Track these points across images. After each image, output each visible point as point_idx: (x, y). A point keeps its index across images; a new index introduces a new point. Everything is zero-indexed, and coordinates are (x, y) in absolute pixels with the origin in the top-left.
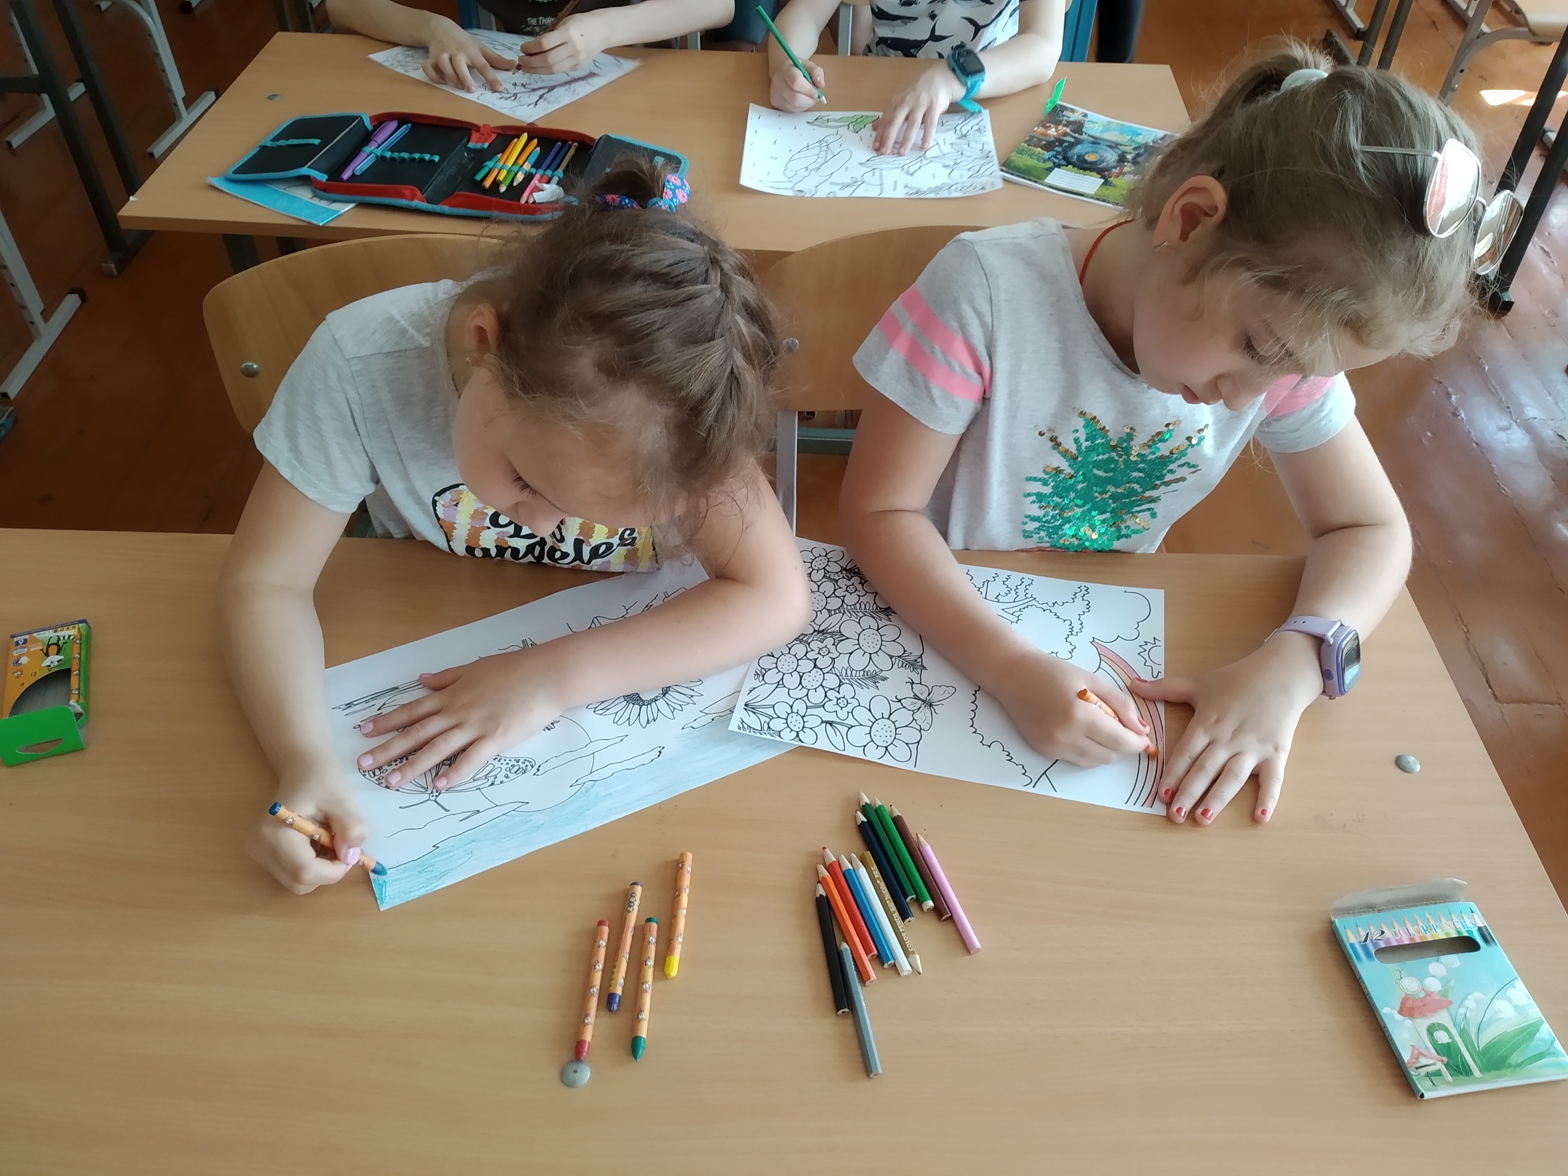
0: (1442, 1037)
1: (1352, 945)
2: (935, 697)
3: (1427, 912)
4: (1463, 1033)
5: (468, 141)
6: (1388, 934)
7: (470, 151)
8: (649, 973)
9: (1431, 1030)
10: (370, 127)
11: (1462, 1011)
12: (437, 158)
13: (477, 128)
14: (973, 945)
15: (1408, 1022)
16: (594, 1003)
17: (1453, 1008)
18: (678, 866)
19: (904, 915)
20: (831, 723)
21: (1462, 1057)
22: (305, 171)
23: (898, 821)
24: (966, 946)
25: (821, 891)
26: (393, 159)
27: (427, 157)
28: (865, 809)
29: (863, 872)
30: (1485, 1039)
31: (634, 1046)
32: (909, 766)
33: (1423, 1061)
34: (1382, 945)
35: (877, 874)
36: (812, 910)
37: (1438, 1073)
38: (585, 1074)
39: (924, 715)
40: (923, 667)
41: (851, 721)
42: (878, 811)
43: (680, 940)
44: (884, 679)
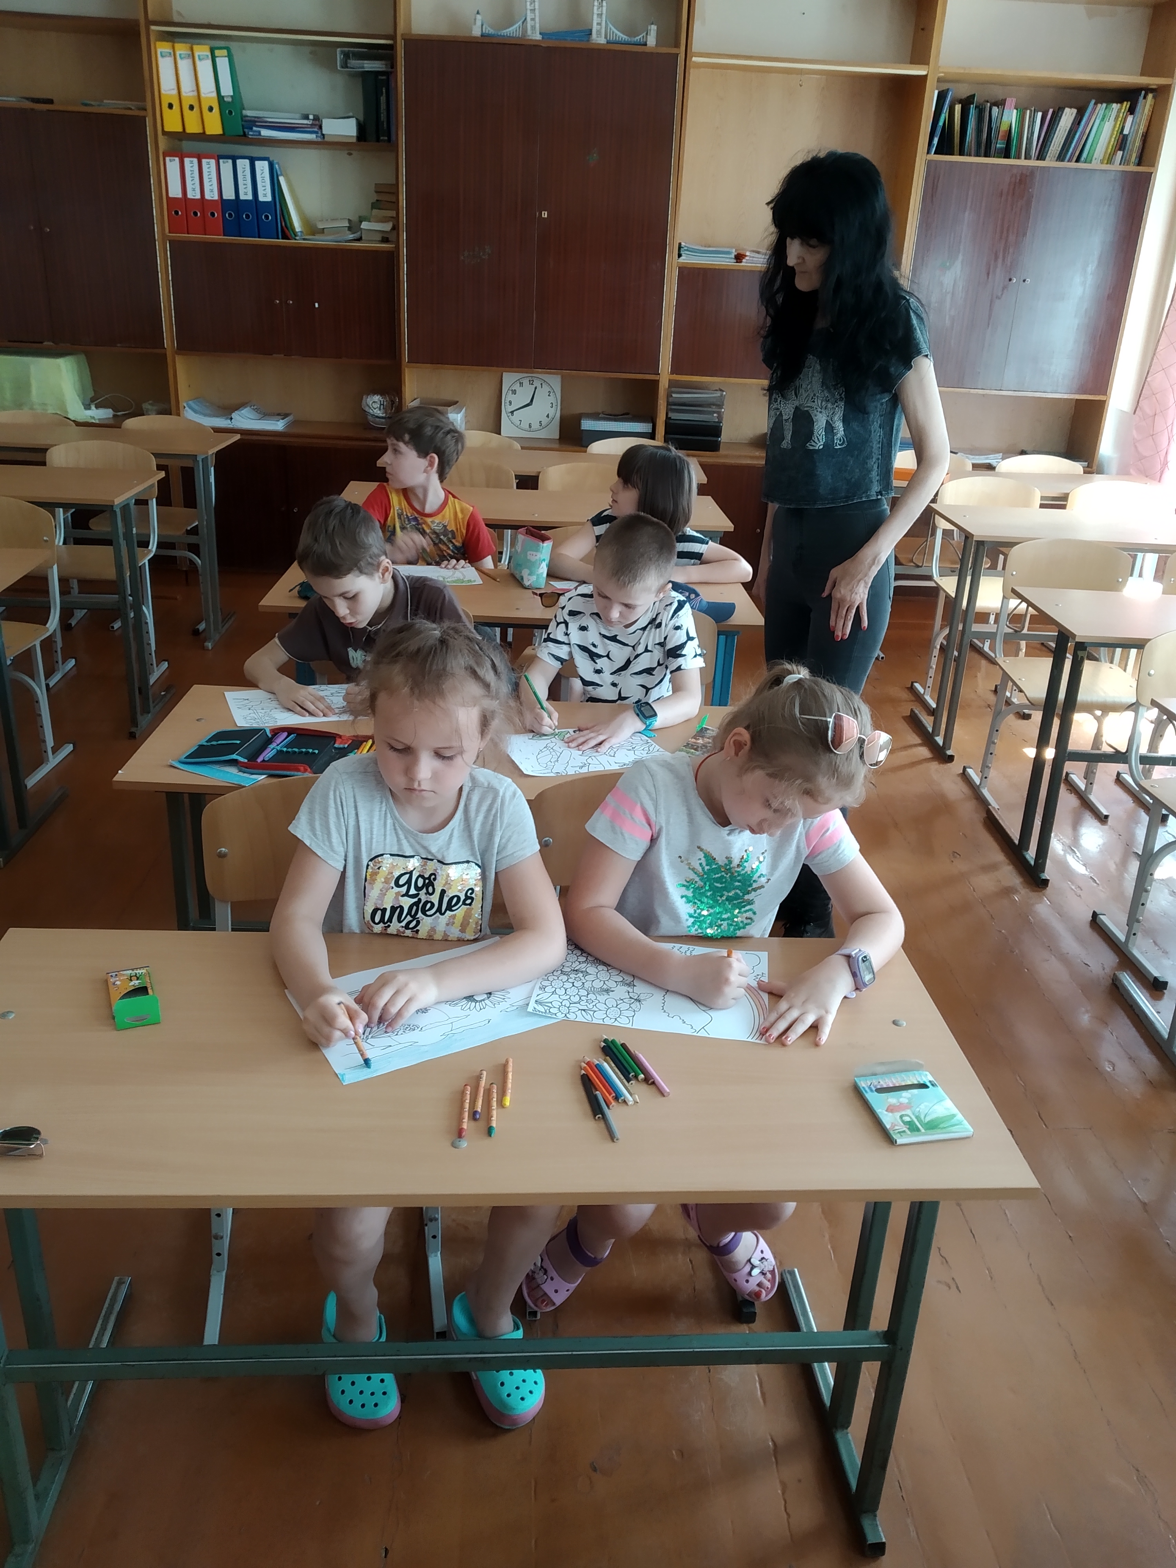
0: (907, 1119)
1: (863, 1088)
2: (641, 997)
3: (903, 1075)
4: (917, 1117)
5: (334, 743)
6: (882, 1083)
7: (335, 748)
8: (494, 1104)
9: (901, 1117)
10: (270, 736)
11: (918, 1109)
12: (317, 752)
13: (340, 737)
14: (666, 1091)
15: (890, 1114)
16: (466, 1115)
17: (913, 1109)
18: (505, 1066)
19: (628, 1080)
20: (584, 1010)
21: (916, 1125)
22: (234, 756)
23: (623, 1045)
24: (662, 1093)
25: (583, 1072)
26: (287, 752)
27: (311, 751)
28: (605, 1041)
29: (605, 1065)
30: (928, 1119)
31: (489, 1131)
32: (629, 1026)
33: (897, 1128)
34: (879, 1087)
35: (613, 1065)
36: (579, 1082)
37: (904, 1131)
38: (464, 1144)
39: (636, 1005)
40: (634, 986)
41: (595, 1009)
42: (613, 1042)
43: (510, 1091)
44: (613, 991)
